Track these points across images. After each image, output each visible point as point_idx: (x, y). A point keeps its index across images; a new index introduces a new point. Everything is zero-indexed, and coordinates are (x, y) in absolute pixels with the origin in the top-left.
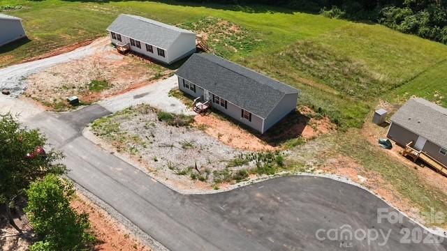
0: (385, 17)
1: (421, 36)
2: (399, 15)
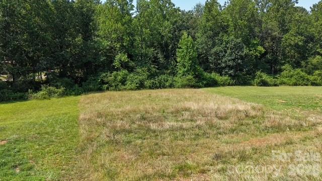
0: (107, 83)
1: (150, 88)
2: (119, 78)
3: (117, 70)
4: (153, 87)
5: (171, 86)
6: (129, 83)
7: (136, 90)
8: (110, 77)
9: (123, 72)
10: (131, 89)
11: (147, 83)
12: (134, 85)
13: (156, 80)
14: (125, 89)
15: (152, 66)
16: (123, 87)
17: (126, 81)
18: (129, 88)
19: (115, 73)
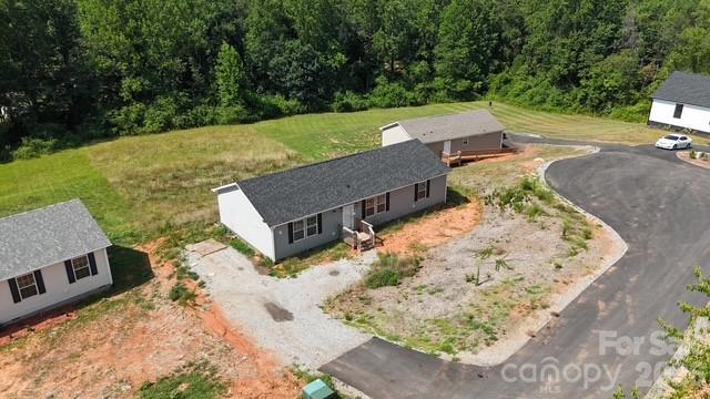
0: (116, 125)
1: (182, 127)
2: (133, 116)
3: (128, 103)
4: (185, 126)
5: (213, 122)
6: (148, 122)
7: (160, 132)
8: (119, 116)
9: (136, 107)
10: (154, 132)
11: (176, 120)
12: (156, 126)
13: (190, 115)
14: (144, 132)
15: (181, 94)
16: (141, 130)
17: (143, 119)
18: (150, 130)
19: (125, 108)
